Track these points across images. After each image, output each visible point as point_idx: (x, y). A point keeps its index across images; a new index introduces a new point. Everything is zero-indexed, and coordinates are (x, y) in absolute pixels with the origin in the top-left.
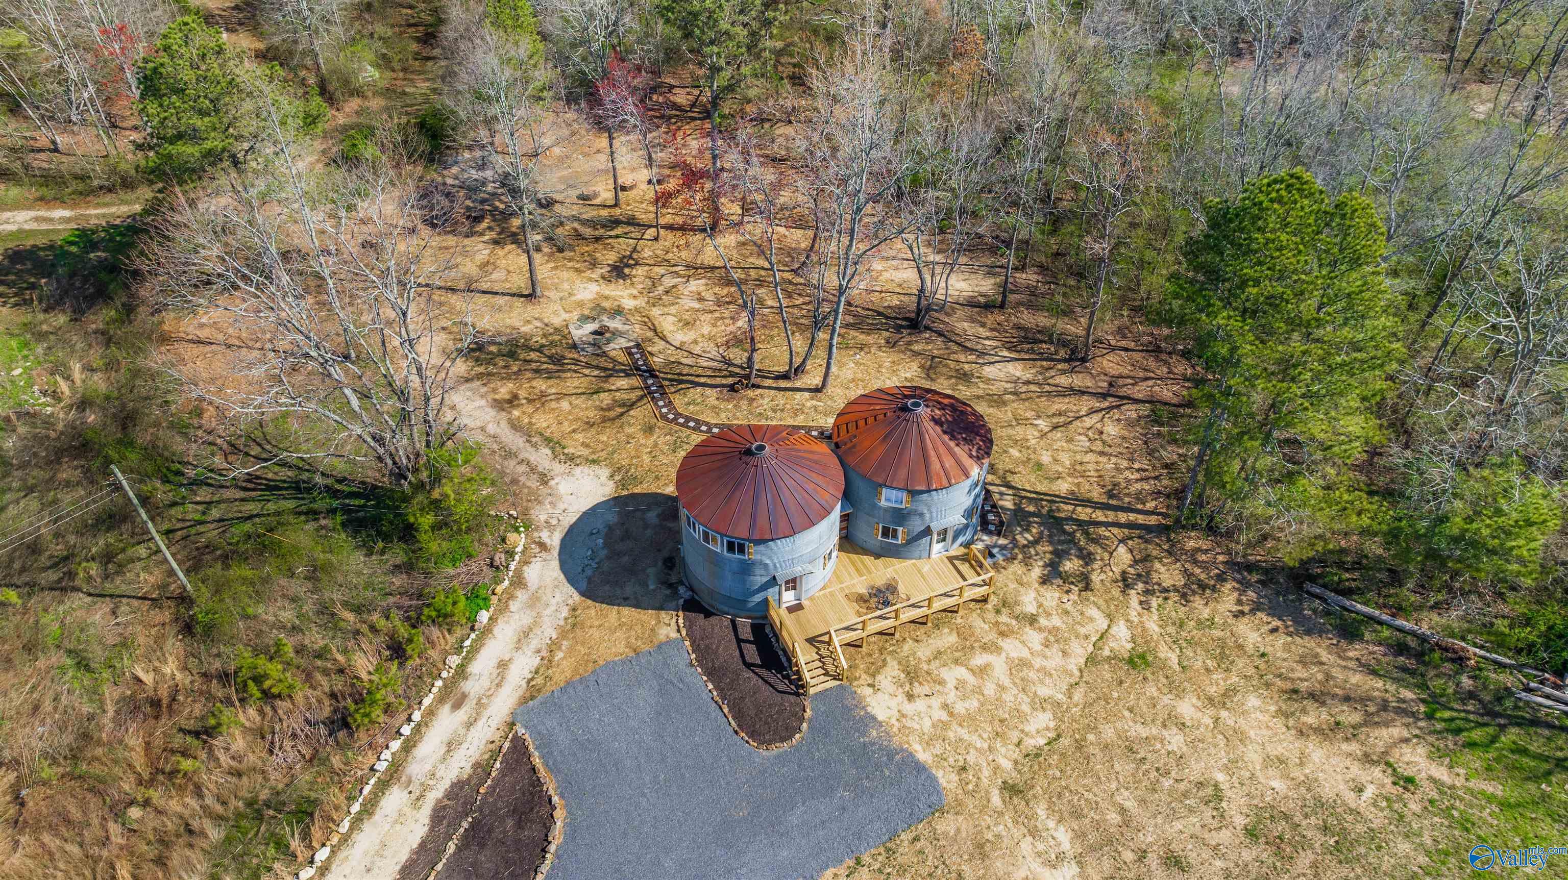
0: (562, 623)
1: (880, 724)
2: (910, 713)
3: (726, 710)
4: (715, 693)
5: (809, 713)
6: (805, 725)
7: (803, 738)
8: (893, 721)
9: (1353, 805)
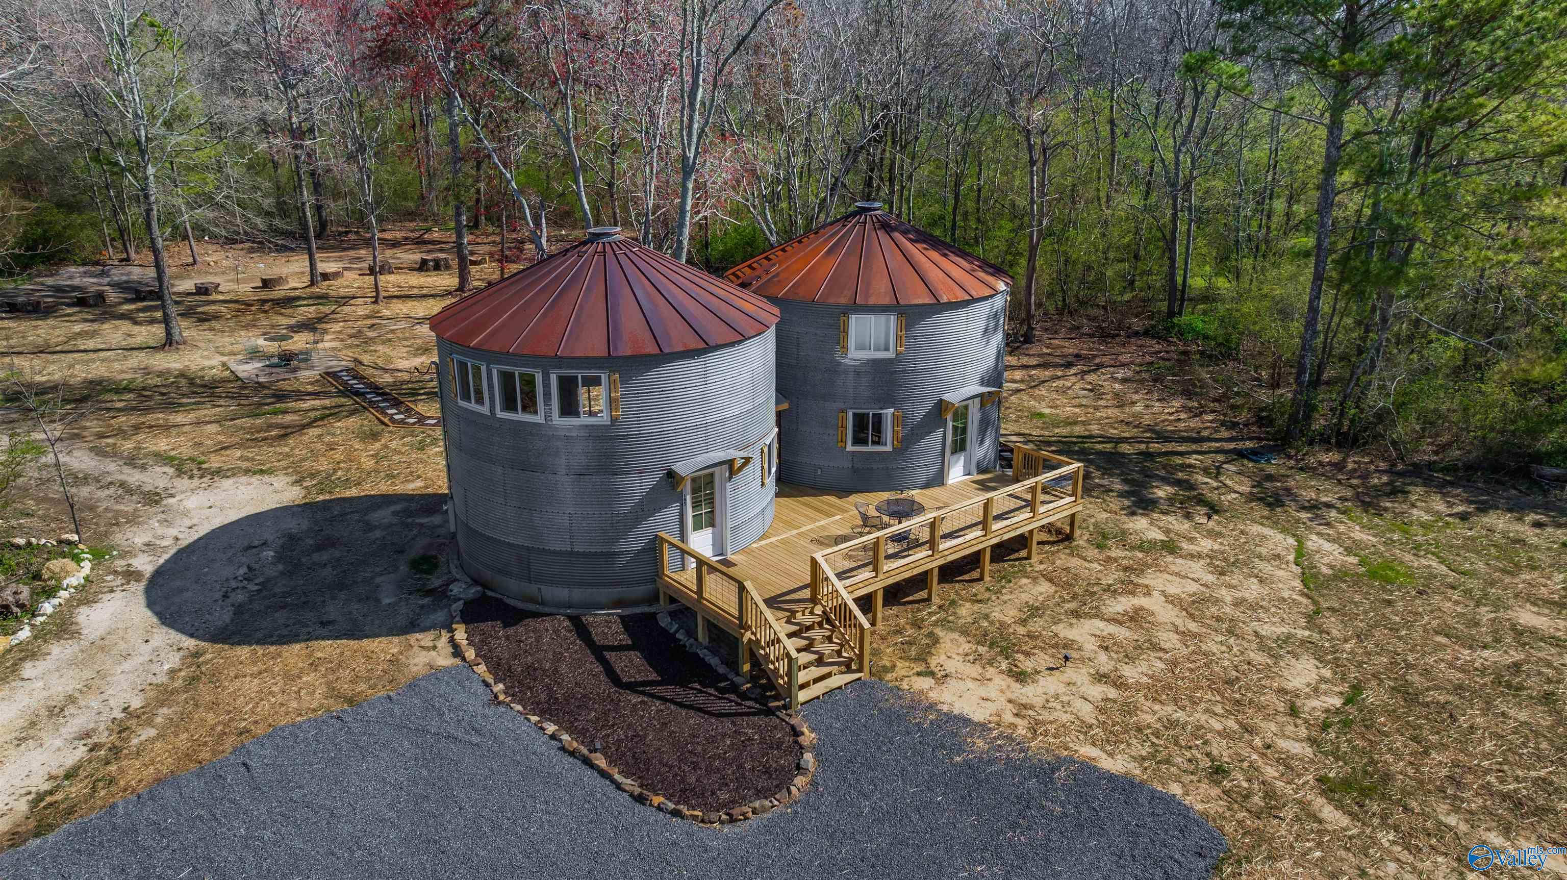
0: (162, 679)
1: (983, 727)
2: (1038, 702)
3: (601, 761)
4: (565, 737)
5: (808, 737)
6: (808, 757)
7: (814, 783)
8: (1008, 718)
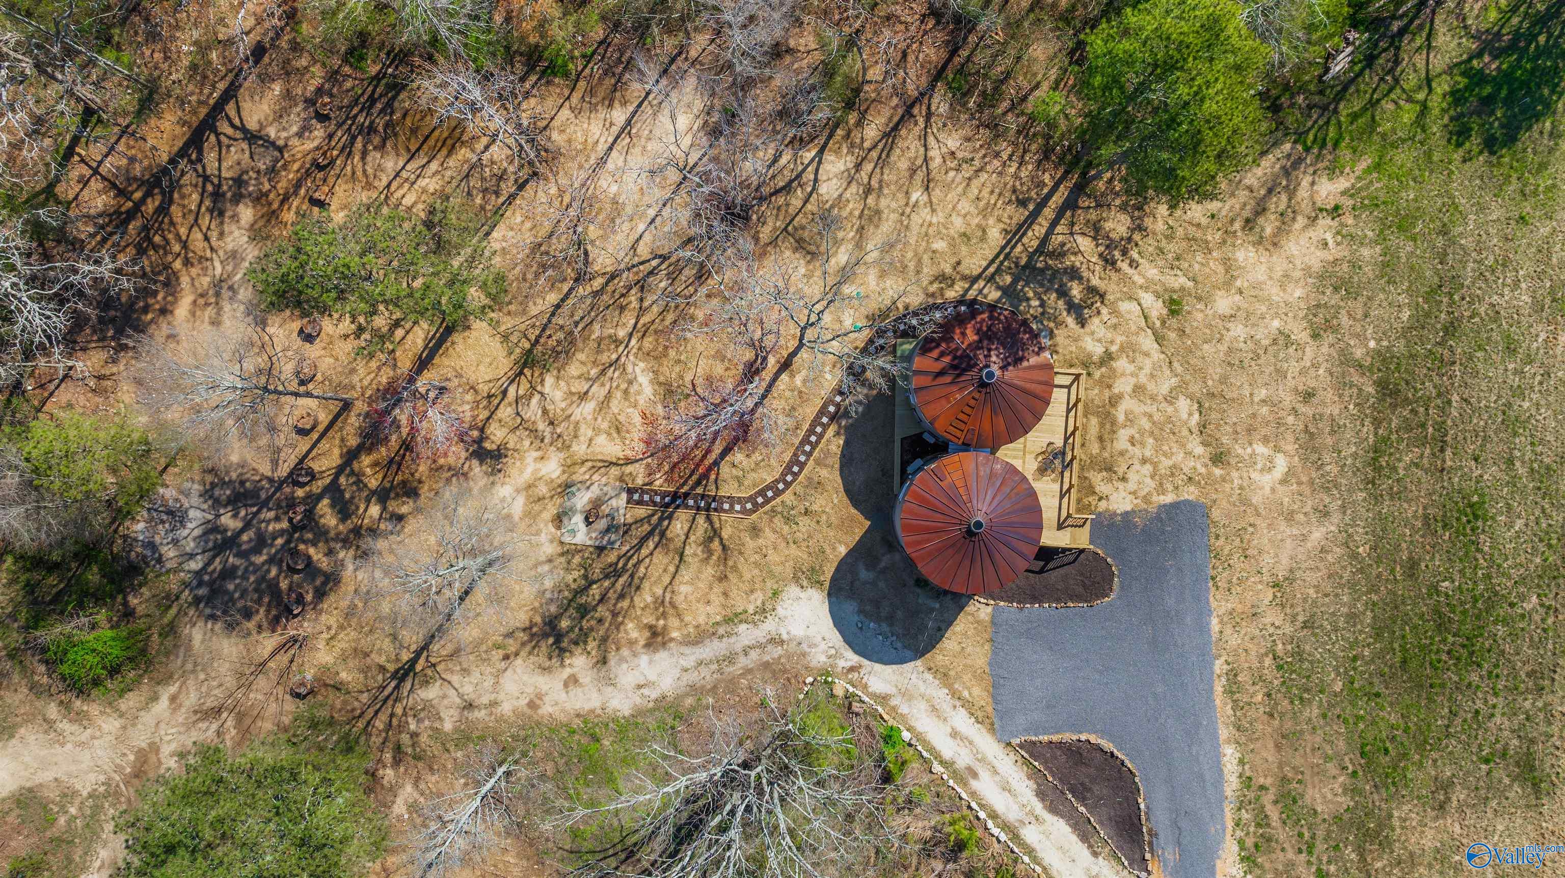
0: (937, 682)
2: (1136, 487)
3: (1072, 604)
4: (1053, 605)
5: (1101, 553)
6: (1108, 560)
7: (1117, 567)
8: (1135, 502)
9: (1331, 259)
